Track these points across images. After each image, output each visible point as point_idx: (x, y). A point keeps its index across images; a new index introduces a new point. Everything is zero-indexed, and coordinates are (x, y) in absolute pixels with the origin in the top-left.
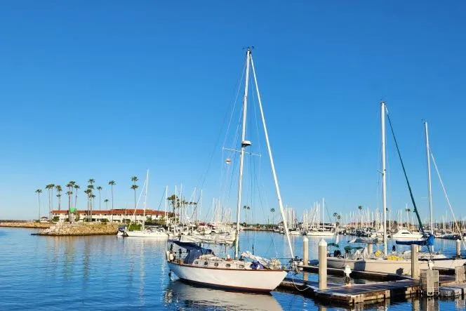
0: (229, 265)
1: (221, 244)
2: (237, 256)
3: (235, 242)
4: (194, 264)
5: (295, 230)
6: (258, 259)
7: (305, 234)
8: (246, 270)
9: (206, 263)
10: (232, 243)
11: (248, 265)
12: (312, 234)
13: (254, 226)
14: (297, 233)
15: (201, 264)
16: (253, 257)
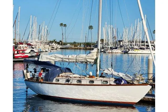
0: (93, 82)
1: (82, 62)
2: (98, 73)
3: (96, 60)
4: (54, 81)
5: (116, 48)
6: (121, 75)
7: (126, 52)
8: (110, 85)
9: (68, 81)
10: (93, 61)
11: (112, 81)
12: (134, 52)
13: (71, 44)
14: (119, 51)
15: (62, 81)
16: (115, 73)
